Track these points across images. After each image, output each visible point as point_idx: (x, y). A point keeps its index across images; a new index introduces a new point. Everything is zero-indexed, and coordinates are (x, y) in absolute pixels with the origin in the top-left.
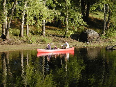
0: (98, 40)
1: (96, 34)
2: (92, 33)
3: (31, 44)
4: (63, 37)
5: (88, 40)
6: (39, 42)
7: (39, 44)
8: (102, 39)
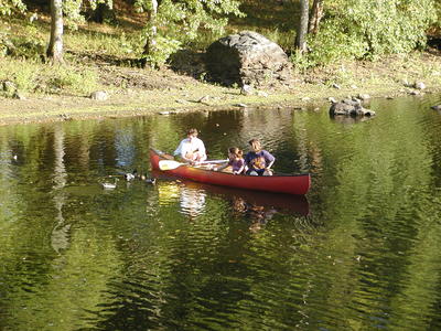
0: (283, 74)
1: (274, 51)
2: (258, 46)
3: (15, 96)
4: (138, 67)
5: (244, 75)
6: (44, 86)
7: (50, 97)
8: (297, 71)
